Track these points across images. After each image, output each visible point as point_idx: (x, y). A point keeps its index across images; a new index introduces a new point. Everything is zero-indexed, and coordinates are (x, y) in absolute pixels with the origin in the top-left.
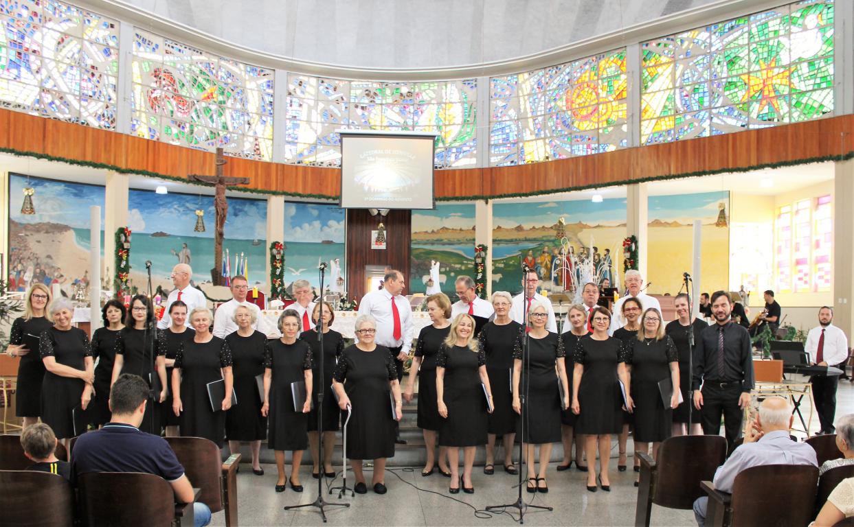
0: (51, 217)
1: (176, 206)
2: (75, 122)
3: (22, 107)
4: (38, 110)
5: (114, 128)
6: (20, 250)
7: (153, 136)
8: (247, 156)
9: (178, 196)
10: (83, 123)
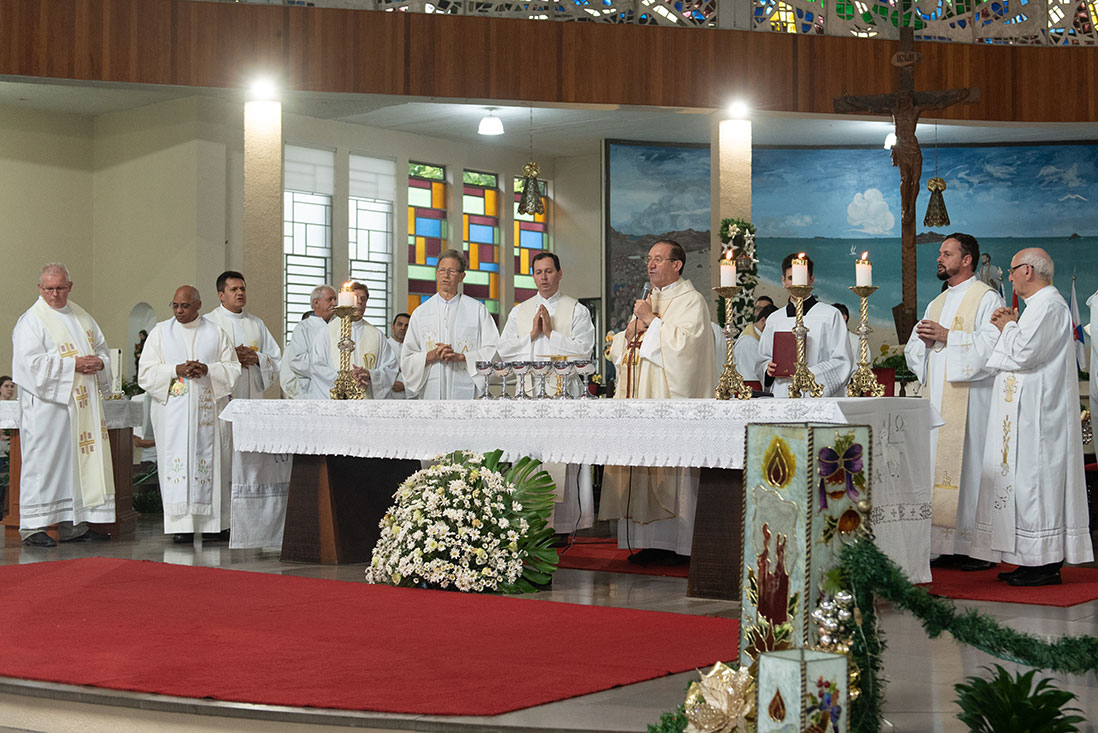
0: (694, 219)
1: (962, 175)
2: (625, 21)
3: (513, 8)
4: (546, 8)
5: (713, 20)
6: (631, 287)
7: (806, 27)
8: (1057, 40)
9: (967, 152)
10: (643, 21)
